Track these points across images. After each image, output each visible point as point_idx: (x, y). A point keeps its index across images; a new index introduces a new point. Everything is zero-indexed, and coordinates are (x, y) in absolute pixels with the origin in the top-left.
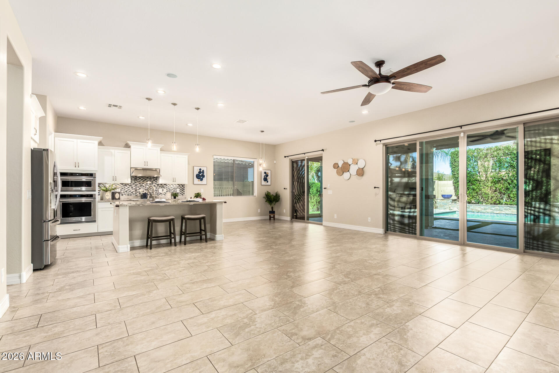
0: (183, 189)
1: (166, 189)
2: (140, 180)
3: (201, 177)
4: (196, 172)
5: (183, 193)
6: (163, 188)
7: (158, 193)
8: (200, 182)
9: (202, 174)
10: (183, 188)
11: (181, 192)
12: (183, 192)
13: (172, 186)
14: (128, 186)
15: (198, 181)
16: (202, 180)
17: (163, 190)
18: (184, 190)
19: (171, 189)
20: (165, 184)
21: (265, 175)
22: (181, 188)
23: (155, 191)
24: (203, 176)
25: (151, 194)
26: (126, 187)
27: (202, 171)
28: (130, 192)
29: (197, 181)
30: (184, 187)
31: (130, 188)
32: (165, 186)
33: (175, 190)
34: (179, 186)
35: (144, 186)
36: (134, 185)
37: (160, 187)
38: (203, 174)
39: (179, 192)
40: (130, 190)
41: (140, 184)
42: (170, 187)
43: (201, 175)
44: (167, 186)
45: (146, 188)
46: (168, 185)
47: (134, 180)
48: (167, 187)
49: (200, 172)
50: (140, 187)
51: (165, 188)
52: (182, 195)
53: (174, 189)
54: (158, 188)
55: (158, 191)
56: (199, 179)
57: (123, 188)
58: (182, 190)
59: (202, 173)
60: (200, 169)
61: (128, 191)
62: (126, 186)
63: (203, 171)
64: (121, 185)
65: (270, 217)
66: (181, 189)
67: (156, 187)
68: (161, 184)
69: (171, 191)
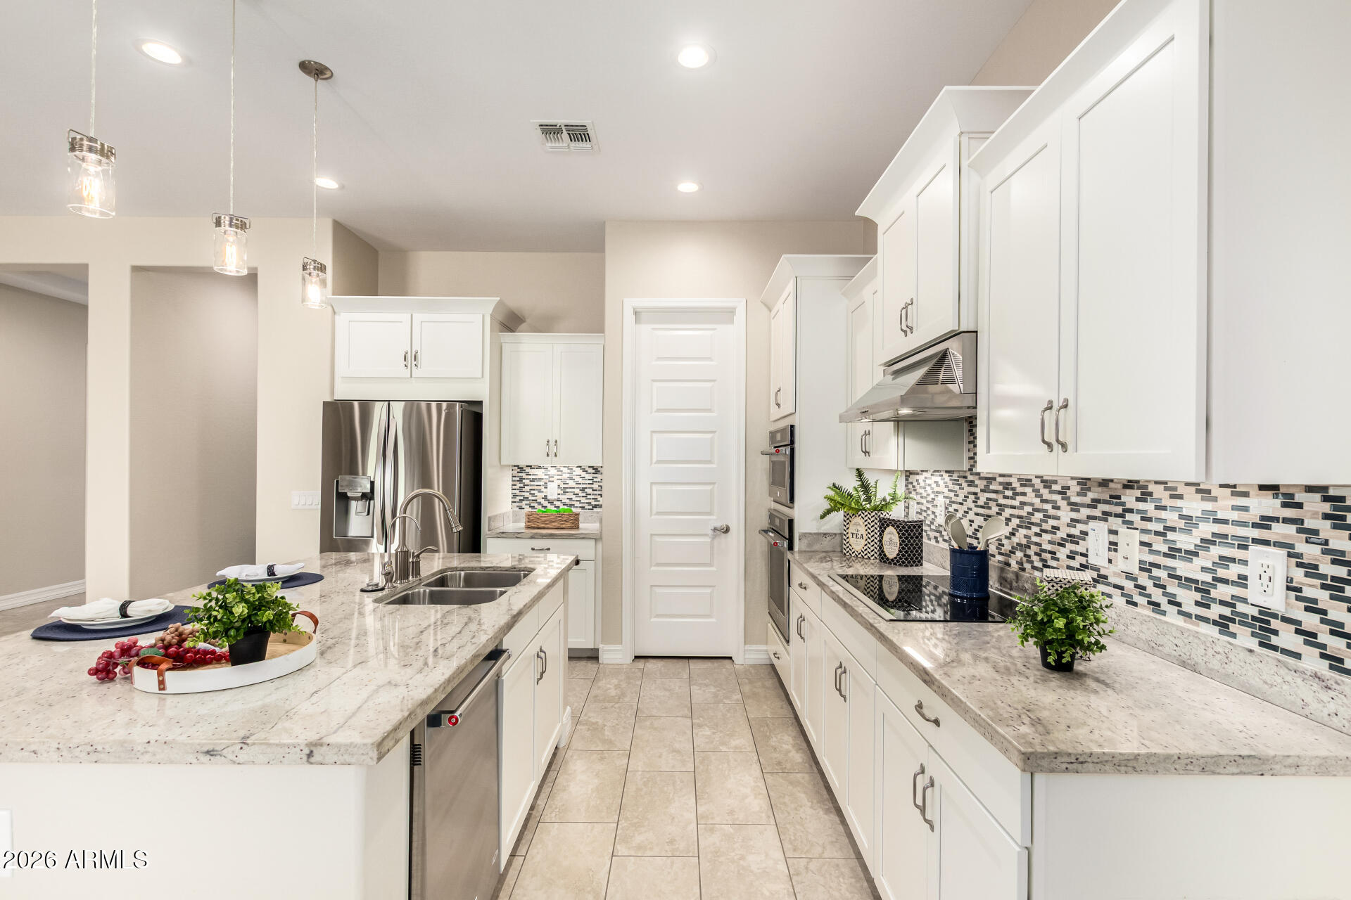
1: (1137, 536)
6: (1115, 523)
13: (1193, 505)
17: (1113, 546)
19: (1185, 541)
20: (1129, 485)
23: (1070, 546)
32: (1129, 498)
33: (1233, 572)
42: (1172, 518)
44: (1145, 496)
48: (1149, 507)
50: (1002, 501)
51: (1135, 518)
53: (1217, 551)
54: (1085, 512)
67: (1074, 507)
68: (1104, 483)
69: (1183, 568)
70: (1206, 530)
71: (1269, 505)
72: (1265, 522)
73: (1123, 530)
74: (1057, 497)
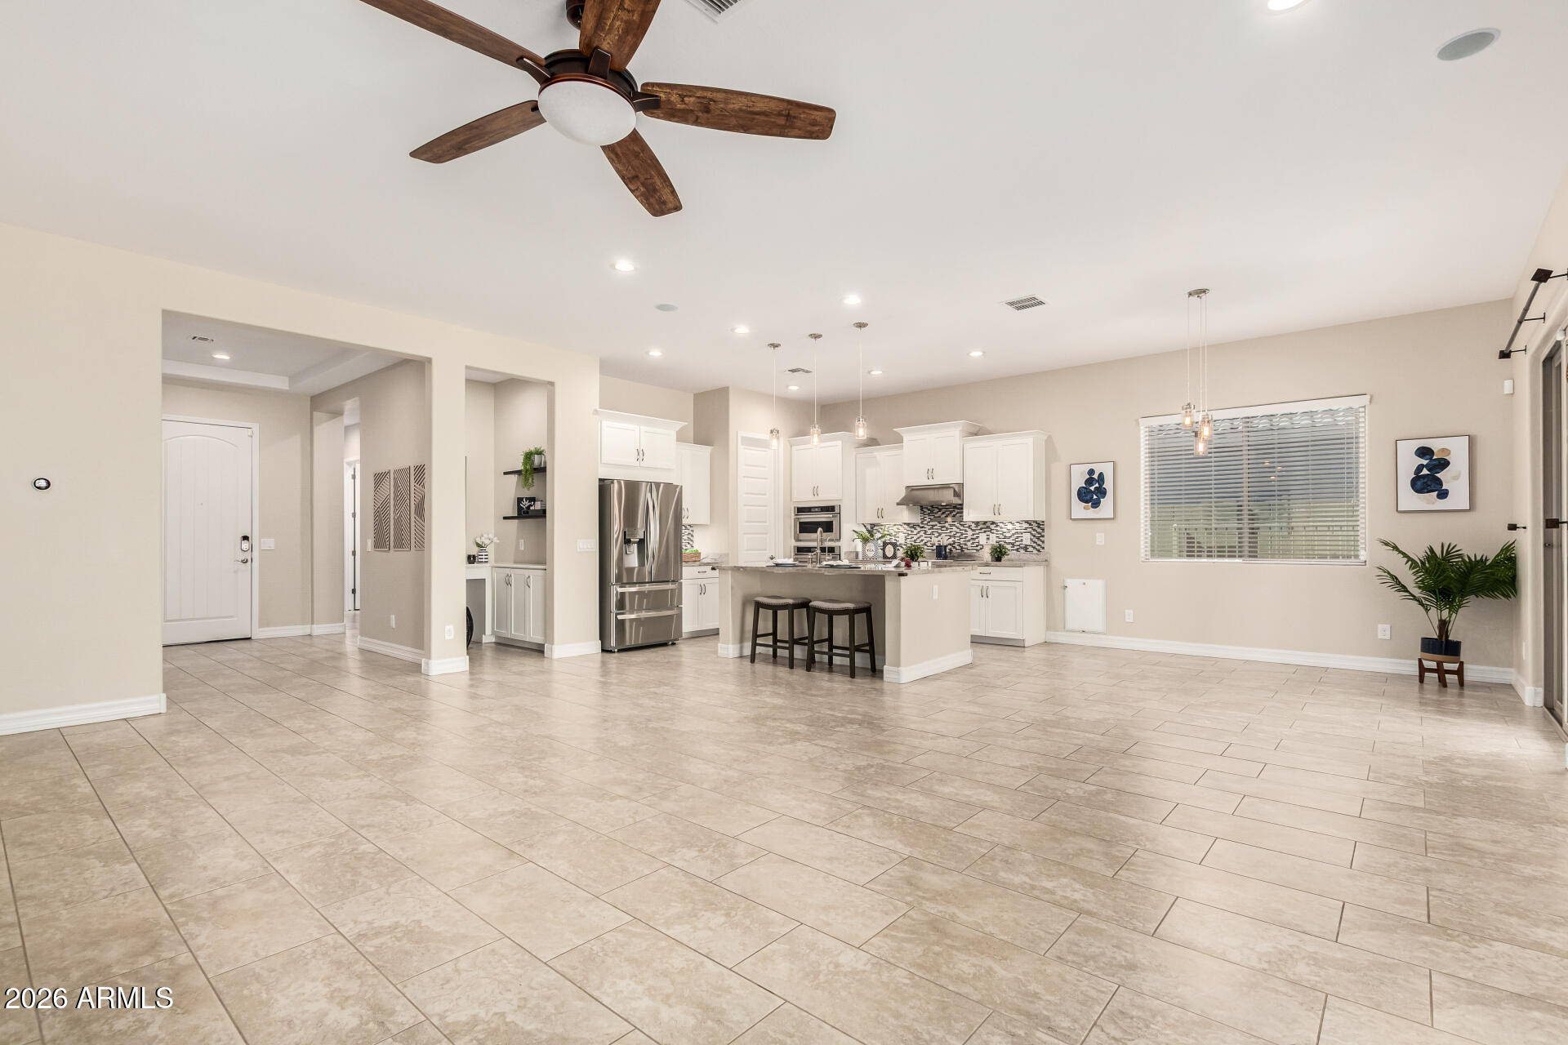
0: (1039, 533)
1: (995, 535)
2: (940, 513)
3: (1095, 497)
4: (1079, 482)
5: (1039, 545)
6: (988, 533)
7: (977, 546)
8: (1091, 513)
9: (1097, 485)
10: (1039, 530)
11: (1034, 542)
12: (1039, 542)
13: (1010, 527)
14: (919, 529)
15: (1084, 508)
16: (1096, 504)
17: (988, 539)
18: (1043, 536)
19: (1008, 535)
20: (991, 523)
21: (1425, 462)
22: (1034, 530)
23: (972, 541)
24: (1102, 492)
25: (962, 548)
26: (915, 532)
27: (1096, 476)
28: (922, 543)
29: (1080, 509)
30: (1043, 530)
31: (922, 533)
32: (992, 527)
33: (1020, 539)
34: (1030, 524)
35: (947, 529)
36: (929, 527)
37: (981, 529)
38: (1101, 485)
39: (1028, 543)
40: (922, 538)
41: (939, 523)
42: (1005, 530)
43: (1092, 488)
44: (997, 526)
45: (952, 534)
46: (1001, 525)
47: (929, 514)
48: (998, 528)
49: (1089, 482)
50: (940, 531)
51: (994, 531)
52: (1039, 551)
54: (977, 532)
55: (977, 540)
56: (1087, 502)
57: (910, 533)
58: (1038, 538)
59: (1097, 481)
60: (1091, 472)
61: (918, 541)
62: (915, 529)
63: (1101, 475)
64: (906, 526)
65: (1423, 670)
66: (1034, 536)
67: (973, 530)
68: (985, 523)
69: (1007, 541)
70: (1014, 532)
71: (1027, 526)
72: (1026, 529)
73: (991, 534)
74: (967, 529)
